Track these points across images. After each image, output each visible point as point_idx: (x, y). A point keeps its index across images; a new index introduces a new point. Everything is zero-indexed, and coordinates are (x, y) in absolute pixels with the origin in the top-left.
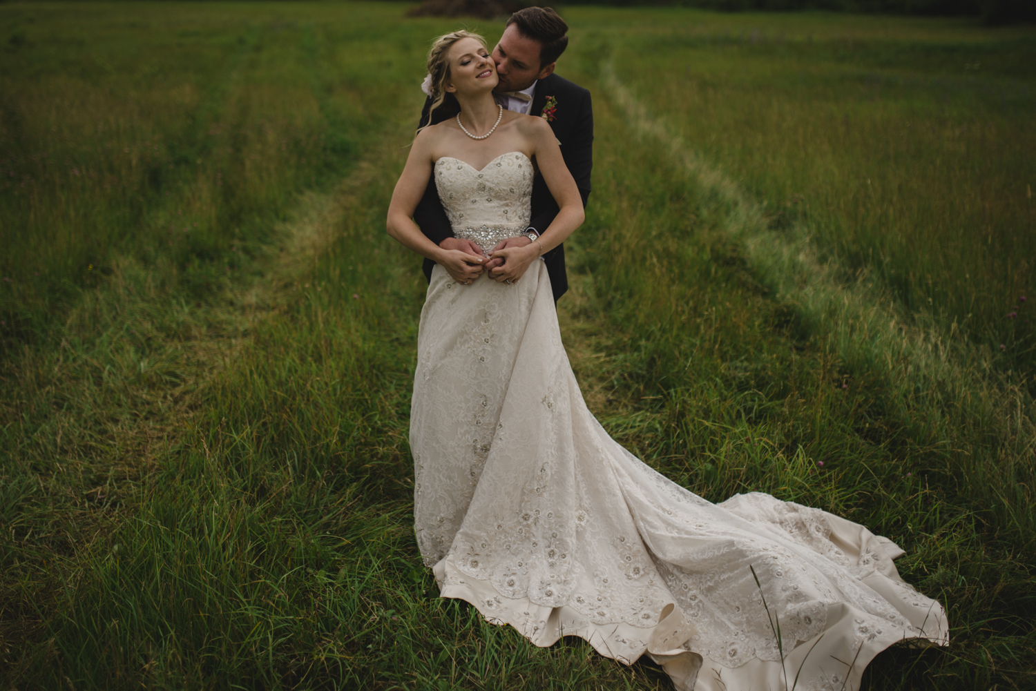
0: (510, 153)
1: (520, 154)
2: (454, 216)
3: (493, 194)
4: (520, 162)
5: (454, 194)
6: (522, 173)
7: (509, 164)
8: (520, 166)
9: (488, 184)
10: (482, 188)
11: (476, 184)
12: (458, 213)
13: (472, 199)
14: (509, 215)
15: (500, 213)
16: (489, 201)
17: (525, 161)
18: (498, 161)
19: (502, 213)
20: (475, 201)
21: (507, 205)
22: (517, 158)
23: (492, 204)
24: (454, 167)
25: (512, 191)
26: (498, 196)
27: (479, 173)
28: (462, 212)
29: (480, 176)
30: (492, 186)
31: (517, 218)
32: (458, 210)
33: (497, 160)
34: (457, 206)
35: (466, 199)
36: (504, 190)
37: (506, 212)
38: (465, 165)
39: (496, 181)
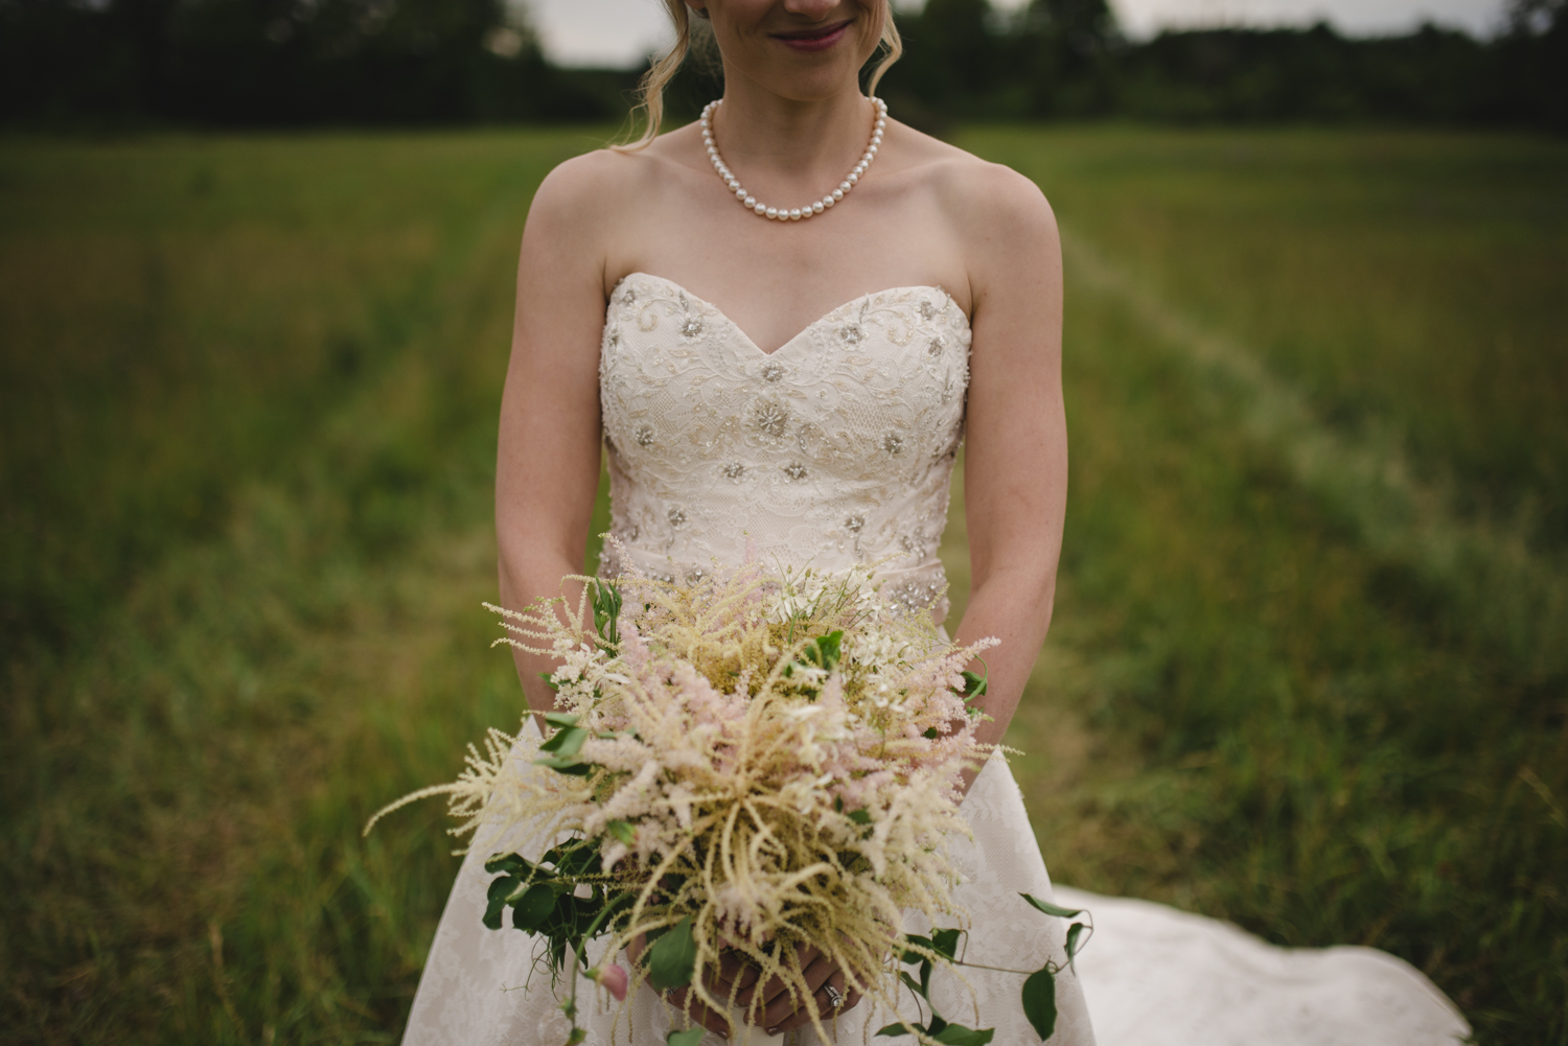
0: (902, 291)
1: (937, 298)
2: (647, 509)
3: (814, 451)
4: (936, 330)
5: (656, 434)
6: (940, 378)
7: (892, 333)
8: (935, 347)
9: (799, 411)
10: (773, 423)
11: (751, 406)
12: (667, 505)
13: (726, 460)
14: (866, 535)
15: (830, 527)
16: (796, 473)
17: (951, 326)
18: (850, 320)
19: (836, 525)
20: (740, 471)
21: (864, 498)
22: (927, 311)
23: (806, 490)
24: (671, 322)
25: (892, 446)
26: (831, 463)
27: (767, 360)
28: (682, 507)
29: (771, 376)
30: (817, 418)
31: (895, 549)
32: (666, 494)
33: (844, 315)
34: (664, 478)
35: (702, 456)
36: (862, 440)
37: (856, 525)
38: (717, 318)
39: (833, 401)
